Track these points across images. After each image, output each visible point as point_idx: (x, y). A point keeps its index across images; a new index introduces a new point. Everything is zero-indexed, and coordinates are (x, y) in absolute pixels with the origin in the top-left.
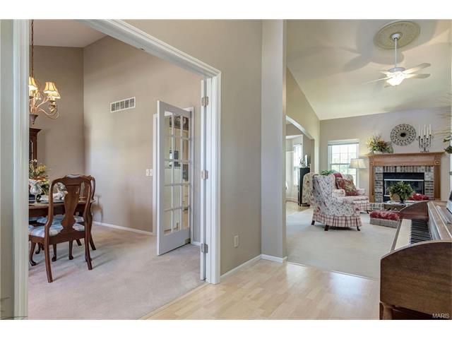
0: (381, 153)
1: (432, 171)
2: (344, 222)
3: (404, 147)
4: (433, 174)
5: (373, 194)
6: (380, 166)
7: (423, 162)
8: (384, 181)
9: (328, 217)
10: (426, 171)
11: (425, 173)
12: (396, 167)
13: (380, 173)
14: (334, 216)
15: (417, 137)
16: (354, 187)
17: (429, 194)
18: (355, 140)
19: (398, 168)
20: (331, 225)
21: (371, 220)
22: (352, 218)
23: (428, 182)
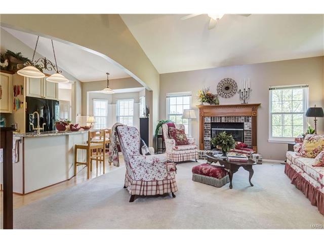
0: (209, 104)
1: (250, 121)
2: (154, 188)
3: (228, 99)
4: (251, 124)
5: (202, 143)
6: (208, 117)
7: (243, 113)
8: (211, 130)
9: (134, 182)
10: (245, 121)
11: (245, 123)
12: (221, 117)
13: (208, 123)
14: (142, 180)
15: (238, 90)
16: (185, 137)
17: (248, 142)
18: (189, 92)
19: (223, 118)
20: (137, 193)
21: (194, 176)
22: (165, 182)
23: (247, 131)
